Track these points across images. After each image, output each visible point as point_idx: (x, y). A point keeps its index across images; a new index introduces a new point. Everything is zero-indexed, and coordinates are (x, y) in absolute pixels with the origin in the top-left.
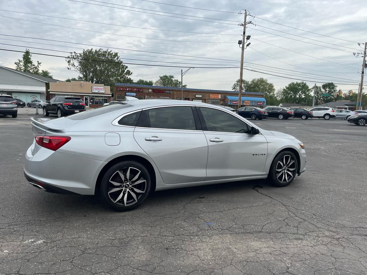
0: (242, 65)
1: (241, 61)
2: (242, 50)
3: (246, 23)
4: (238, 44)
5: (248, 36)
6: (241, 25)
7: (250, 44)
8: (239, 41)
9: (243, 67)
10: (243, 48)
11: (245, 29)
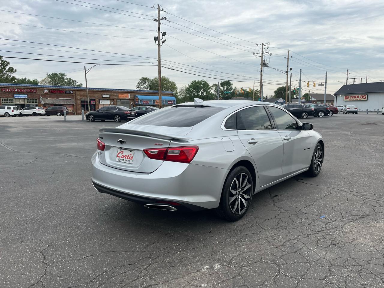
0: (159, 62)
1: (159, 58)
2: (158, 46)
3: (161, 19)
4: (154, 40)
5: (164, 32)
6: (154, 20)
7: (165, 40)
8: (155, 37)
9: (161, 65)
10: (159, 45)
11: (159, 25)
